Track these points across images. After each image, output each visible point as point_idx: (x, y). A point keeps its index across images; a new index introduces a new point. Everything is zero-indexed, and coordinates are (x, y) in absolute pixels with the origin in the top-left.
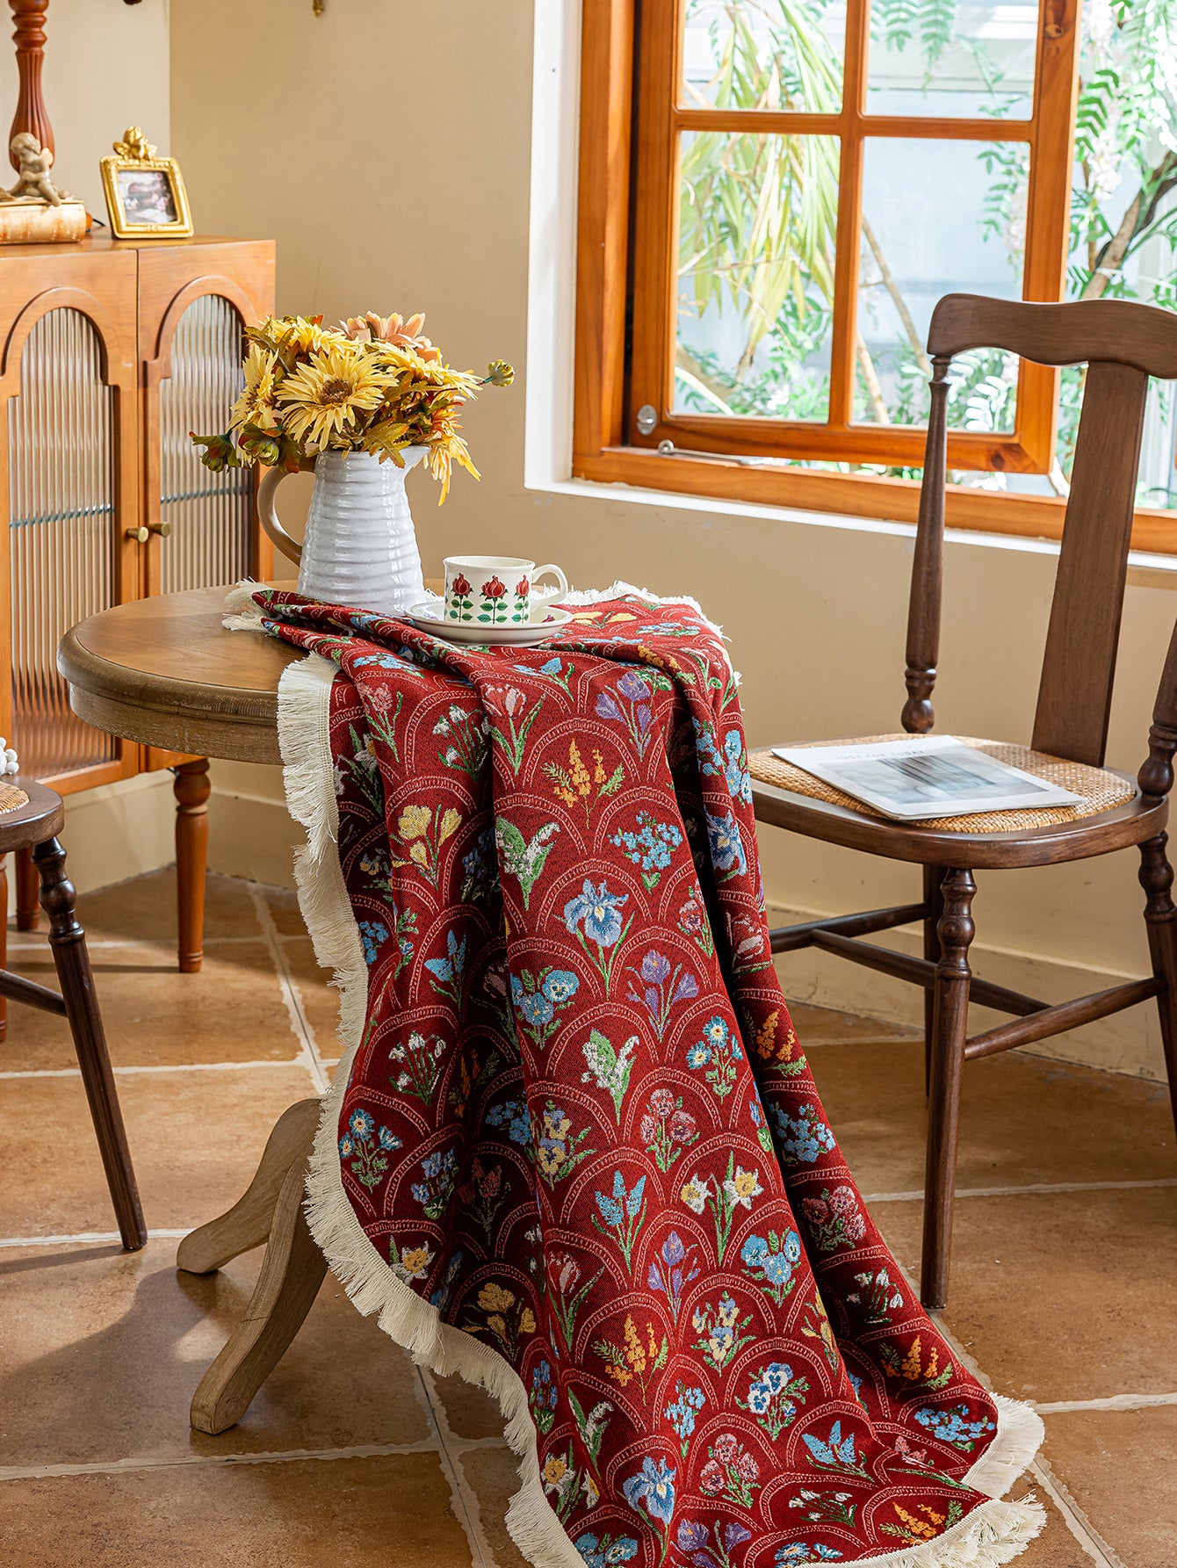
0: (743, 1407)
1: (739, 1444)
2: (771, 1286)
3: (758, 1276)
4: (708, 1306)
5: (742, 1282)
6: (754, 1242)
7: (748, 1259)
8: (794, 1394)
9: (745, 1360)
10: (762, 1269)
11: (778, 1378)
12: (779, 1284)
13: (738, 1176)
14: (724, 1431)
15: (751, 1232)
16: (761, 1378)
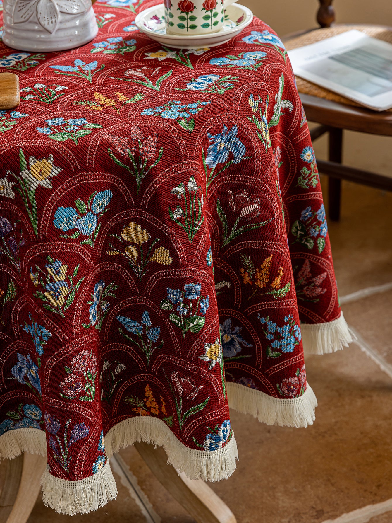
2: (86, 238)
4: (37, 267)
5: (63, 245)
6: (62, 213)
7: (62, 226)
13: (32, 164)
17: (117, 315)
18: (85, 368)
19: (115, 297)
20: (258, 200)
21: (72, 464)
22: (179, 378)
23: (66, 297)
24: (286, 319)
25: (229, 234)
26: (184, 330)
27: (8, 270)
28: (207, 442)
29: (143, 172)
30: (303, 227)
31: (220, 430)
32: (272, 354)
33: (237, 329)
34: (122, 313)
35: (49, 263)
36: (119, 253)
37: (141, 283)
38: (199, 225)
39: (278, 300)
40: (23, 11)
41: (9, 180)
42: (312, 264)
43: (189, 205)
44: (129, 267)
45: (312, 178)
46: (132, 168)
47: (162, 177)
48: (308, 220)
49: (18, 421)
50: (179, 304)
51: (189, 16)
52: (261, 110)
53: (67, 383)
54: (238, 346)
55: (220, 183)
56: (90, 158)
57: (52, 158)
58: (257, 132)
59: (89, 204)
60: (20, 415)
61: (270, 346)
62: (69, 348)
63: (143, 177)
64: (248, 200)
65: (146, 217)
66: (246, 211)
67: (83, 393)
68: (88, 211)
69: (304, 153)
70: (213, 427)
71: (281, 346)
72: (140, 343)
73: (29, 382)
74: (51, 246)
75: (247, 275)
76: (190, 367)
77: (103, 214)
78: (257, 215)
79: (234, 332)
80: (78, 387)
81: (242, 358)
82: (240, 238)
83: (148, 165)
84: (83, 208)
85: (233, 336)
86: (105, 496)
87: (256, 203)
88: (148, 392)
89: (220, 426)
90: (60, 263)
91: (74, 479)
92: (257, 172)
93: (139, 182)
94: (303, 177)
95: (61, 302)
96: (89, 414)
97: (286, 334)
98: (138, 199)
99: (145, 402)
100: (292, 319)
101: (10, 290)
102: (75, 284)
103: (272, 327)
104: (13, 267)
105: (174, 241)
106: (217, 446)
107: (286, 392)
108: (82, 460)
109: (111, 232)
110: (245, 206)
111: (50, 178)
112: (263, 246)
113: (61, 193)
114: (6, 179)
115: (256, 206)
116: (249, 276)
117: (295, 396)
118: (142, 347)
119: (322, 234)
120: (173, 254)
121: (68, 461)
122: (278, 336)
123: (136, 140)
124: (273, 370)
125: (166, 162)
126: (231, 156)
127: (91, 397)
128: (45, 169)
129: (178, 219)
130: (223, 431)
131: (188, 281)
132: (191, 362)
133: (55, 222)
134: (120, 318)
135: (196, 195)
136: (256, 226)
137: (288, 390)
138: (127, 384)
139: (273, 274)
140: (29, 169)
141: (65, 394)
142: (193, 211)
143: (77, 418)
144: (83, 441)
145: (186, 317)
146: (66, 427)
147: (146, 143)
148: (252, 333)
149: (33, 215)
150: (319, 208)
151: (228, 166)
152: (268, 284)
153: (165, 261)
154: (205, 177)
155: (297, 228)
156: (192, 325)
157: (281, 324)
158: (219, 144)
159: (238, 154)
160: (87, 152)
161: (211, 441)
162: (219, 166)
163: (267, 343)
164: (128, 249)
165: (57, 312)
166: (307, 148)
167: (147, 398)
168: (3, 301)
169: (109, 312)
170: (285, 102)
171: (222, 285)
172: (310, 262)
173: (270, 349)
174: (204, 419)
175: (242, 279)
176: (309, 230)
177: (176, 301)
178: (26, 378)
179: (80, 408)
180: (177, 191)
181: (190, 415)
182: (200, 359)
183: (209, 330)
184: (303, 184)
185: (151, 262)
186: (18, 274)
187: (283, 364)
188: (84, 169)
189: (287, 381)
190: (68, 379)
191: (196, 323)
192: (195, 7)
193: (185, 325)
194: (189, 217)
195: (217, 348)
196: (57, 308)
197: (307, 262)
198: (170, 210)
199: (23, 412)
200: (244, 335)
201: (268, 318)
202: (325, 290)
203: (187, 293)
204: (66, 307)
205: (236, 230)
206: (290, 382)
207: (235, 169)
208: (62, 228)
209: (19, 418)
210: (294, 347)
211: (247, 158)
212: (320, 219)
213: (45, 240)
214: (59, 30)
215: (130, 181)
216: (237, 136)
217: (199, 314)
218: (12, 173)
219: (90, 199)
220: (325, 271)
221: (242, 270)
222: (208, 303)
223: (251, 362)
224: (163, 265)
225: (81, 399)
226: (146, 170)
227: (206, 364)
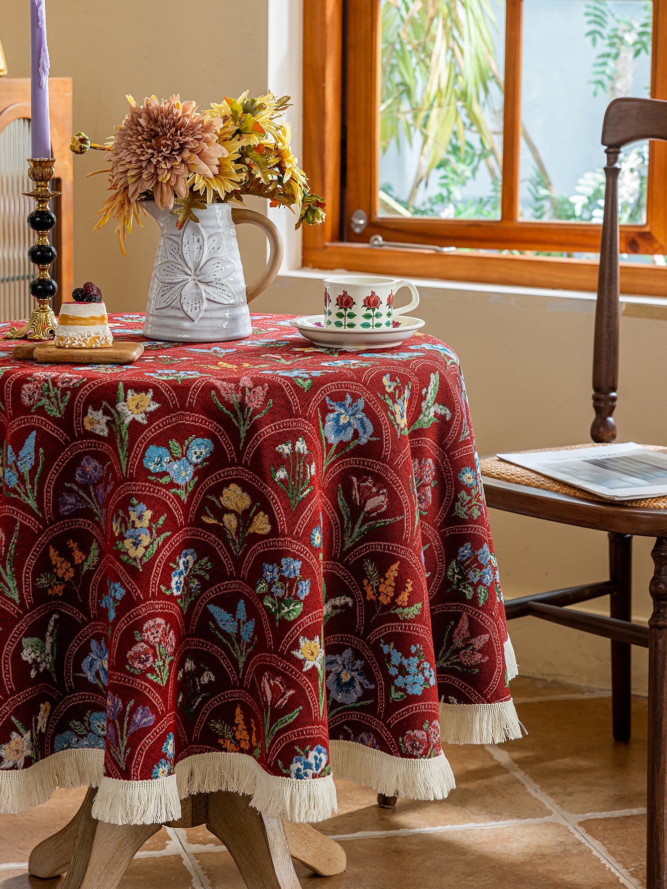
0: (168, 593)
1: (166, 624)
2: (178, 487)
3: (165, 480)
4: (120, 512)
5: (150, 488)
7: (152, 467)
8: (199, 572)
9: (165, 553)
10: (168, 474)
11: (188, 561)
12: (183, 483)
13: (129, 397)
14: (152, 616)
15: (151, 443)
16: (178, 566)
17: (209, 603)
18: (157, 640)
19: (207, 577)
20: (385, 491)
21: (130, 759)
22: (269, 681)
23: (146, 548)
24: (413, 649)
25: (352, 533)
26: (278, 617)
27: (92, 529)
28: (294, 767)
29: (247, 422)
30: (460, 569)
31: (312, 754)
32: (395, 696)
33: (359, 663)
34: (214, 602)
35: (133, 506)
36: (216, 522)
37: (238, 562)
38: (305, 493)
39: (402, 622)
40: (167, 296)
41: (104, 414)
42: (471, 619)
43: (294, 467)
44: (226, 542)
45: (472, 506)
46: (236, 417)
47: (267, 430)
48: (467, 560)
49: (82, 736)
50: (274, 583)
51: (347, 313)
52: (397, 392)
53: (135, 653)
54: (358, 687)
55: (343, 466)
56: (191, 398)
57: (152, 393)
58: (389, 412)
59: (185, 448)
60: (86, 728)
61: (393, 684)
62: (143, 610)
63: (247, 427)
64: (374, 490)
65: (247, 476)
66: (371, 504)
67: (152, 670)
68: (183, 456)
69: (464, 474)
70: (303, 749)
71: (406, 685)
72: (233, 646)
73: (100, 679)
74: (136, 487)
75: (370, 588)
76: (281, 665)
77: (200, 467)
78: (383, 509)
79: (355, 668)
80: (147, 659)
81: (362, 705)
82: (365, 538)
83: (253, 415)
84: (178, 452)
85: (353, 673)
86: (164, 811)
87: (383, 494)
88: (239, 718)
89: (311, 749)
90: (145, 507)
91: (129, 778)
92: (386, 457)
93: (243, 435)
94: (462, 503)
95: (140, 552)
96: (155, 698)
97: (413, 669)
98: (240, 454)
99: (235, 732)
100: (421, 651)
101: (91, 555)
102: (158, 536)
103: (396, 657)
104: (98, 524)
105: (274, 504)
106: (306, 774)
107: (410, 749)
108: (142, 755)
109: (209, 492)
110: (370, 497)
111: (146, 413)
112: (388, 549)
113: (156, 430)
114: (101, 411)
115: (382, 498)
116: (372, 590)
117: (421, 756)
118: (235, 650)
119: (485, 581)
120: (273, 521)
121: (125, 754)
122: (403, 671)
123: (244, 388)
124: (395, 719)
125: (274, 415)
126: (356, 435)
127: (162, 679)
128: (143, 403)
129: (281, 480)
130: (316, 758)
131: (286, 554)
132: (283, 657)
133: (145, 461)
134: (212, 608)
135: (306, 458)
136: (381, 523)
137: (413, 747)
138: (215, 702)
139: (399, 587)
140: (126, 401)
141: (131, 667)
142: (299, 476)
143: (142, 701)
144: (145, 731)
145: (281, 600)
146: (128, 709)
147: (254, 392)
148: (375, 667)
149: (123, 452)
150: (481, 547)
151: (352, 445)
152: (393, 599)
153: (262, 529)
154: (323, 450)
155: (453, 570)
156: (286, 609)
157: (407, 654)
158: (342, 417)
159: (365, 433)
160: (189, 390)
161: (299, 765)
162: (342, 445)
163: (390, 680)
164: (226, 518)
165: (134, 563)
166: (467, 468)
167: (237, 725)
168: (83, 568)
169: (200, 595)
170: (441, 407)
171: (343, 602)
172: (468, 616)
173: (393, 688)
174: (292, 736)
175: (364, 593)
176: (467, 574)
177: (272, 579)
178: (97, 675)
179: (146, 687)
180: (283, 449)
181: (277, 729)
182: (293, 655)
183: (307, 621)
184: (461, 512)
185: (249, 533)
186: (102, 530)
187: (407, 710)
188: (183, 408)
189: (412, 734)
190: (138, 648)
191: (291, 608)
192: (354, 303)
193: (280, 609)
194: (294, 480)
195: (315, 647)
196: (135, 559)
197: (465, 616)
198: (273, 469)
199: (89, 724)
200: (366, 672)
201: (392, 645)
202: (487, 658)
203: (284, 569)
204: (145, 560)
205: (360, 528)
206: (415, 736)
207: (360, 451)
208: (151, 468)
209: (85, 732)
210: (422, 688)
211: (374, 439)
212: (482, 562)
213: (131, 479)
214: (202, 318)
215: (233, 432)
216: (363, 411)
217: (296, 597)
218: (107, 405)
219: (186, 442)
220: (487, 632)
221: (365, 582)
222: (308, 588)
223: (371, 709)
224: (261, 535)
225: (149, 675)
226: (250, 421)
227: (300, 663)
